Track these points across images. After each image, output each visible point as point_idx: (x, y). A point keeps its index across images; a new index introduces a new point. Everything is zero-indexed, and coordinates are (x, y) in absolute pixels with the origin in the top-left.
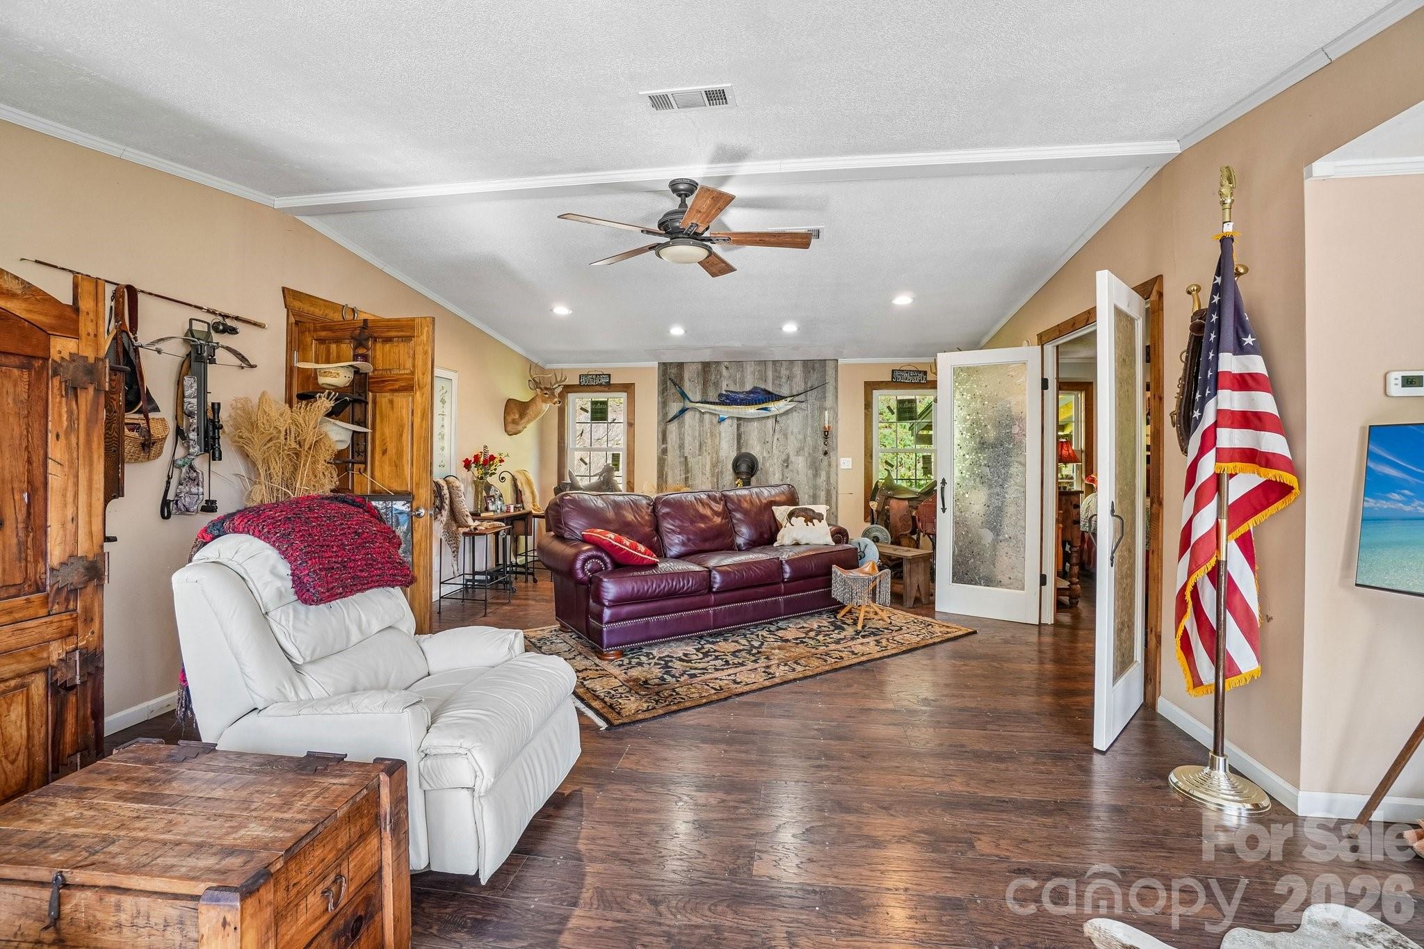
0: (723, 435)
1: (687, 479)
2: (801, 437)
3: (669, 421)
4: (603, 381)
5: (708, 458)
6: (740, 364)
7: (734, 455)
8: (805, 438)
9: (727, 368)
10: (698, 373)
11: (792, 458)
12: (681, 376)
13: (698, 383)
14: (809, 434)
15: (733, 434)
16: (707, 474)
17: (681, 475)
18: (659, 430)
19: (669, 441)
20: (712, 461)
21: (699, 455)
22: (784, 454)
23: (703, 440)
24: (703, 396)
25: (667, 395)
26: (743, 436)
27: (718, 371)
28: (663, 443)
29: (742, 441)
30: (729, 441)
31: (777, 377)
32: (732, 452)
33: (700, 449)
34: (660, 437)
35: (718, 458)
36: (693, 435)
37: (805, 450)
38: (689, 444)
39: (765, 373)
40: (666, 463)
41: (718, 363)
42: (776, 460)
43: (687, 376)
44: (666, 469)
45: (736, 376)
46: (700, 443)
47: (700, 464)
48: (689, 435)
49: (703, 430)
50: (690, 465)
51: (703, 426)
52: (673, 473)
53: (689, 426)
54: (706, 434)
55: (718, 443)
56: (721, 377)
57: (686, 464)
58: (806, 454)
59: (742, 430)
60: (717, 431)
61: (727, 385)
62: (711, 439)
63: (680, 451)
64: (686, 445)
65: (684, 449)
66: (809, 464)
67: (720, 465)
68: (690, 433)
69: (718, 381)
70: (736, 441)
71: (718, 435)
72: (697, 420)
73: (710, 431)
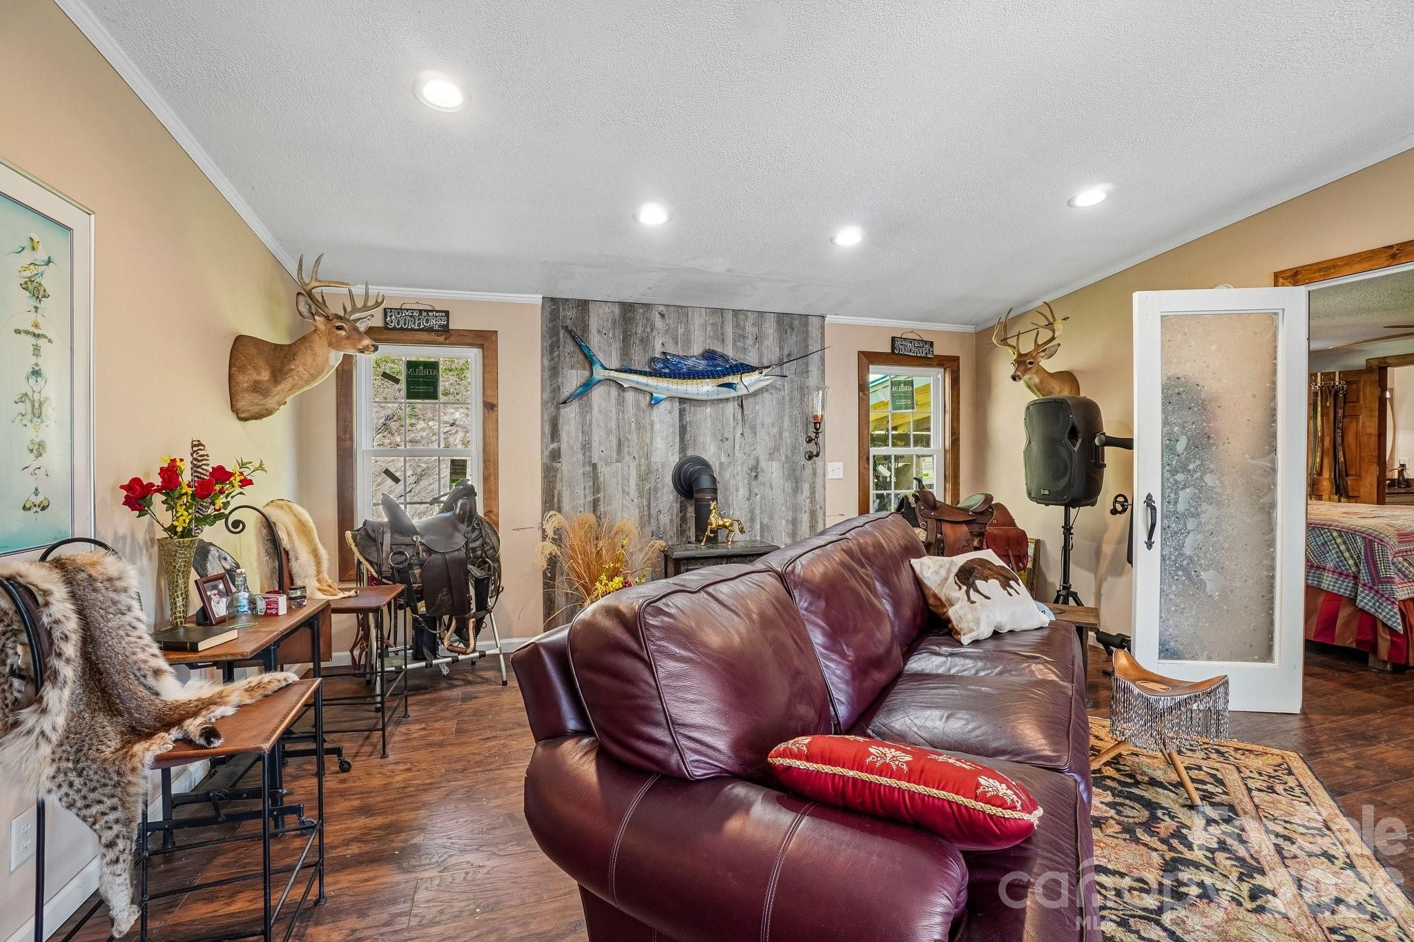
0: (657, 427)
1: (595, 503)
2: (775, 430)
3: (565, 402)
4: (435, 323)
5: (633, 465)
6: (683, 311)
7: (674, 459)
8: (780, 434)
9: (662, 316)
10: (614, 322)
11: (763, 464)
12: (584, 326)
13: (614, 337)
14: (786, 427)
15: (673, 425)
16: (631, 493)
17: (585, 496)
18: (546, 417)
19: (564, 436)
20: (639, 471)
21: (618, 461)
22: (752, 457)
23: (624, 436)
24: (623, 360)
25: (559, 356)
26: (689, 429)
27: (648, 320)
28: (553, 441)
29: (687, 437)
30: (667, 437)
31: (740, 336)
32: (672, 455)
33: (619, 451)
34: (547, 429)
35: (649, 466)
36: (607, 427)
37: (781, 451)
38: (600, 443)
39: (722, 327)
40: (559, 476)
41: (648, 307)
42: (739, 468)
43: (595, 324)
44: (558, 486)
45: (677, 330)
46: (620, 441)
47: (619, 477)
48: (598, 426)
49: (623, 418)
50: (602, 478)
51: (623, 412)
52: (572, 493)
53: (600, 411)
54: (630, 424)
55: (648, 441)
56: (652, 330)
57: (595, 477)
58: (783, 458)
59: (688, 420)
60: (648, 421)
61: (663, 344)
62: (638, 433)
63: (584, 454)
64: (593, 443)
65: (590, 450)
66: (786, 473)
67: (652, 477)
68: (602, 424)
69: (648, 337)
70: (678, 437)
71: (649, 427)
72: (613, 401)
73: (636, 420)
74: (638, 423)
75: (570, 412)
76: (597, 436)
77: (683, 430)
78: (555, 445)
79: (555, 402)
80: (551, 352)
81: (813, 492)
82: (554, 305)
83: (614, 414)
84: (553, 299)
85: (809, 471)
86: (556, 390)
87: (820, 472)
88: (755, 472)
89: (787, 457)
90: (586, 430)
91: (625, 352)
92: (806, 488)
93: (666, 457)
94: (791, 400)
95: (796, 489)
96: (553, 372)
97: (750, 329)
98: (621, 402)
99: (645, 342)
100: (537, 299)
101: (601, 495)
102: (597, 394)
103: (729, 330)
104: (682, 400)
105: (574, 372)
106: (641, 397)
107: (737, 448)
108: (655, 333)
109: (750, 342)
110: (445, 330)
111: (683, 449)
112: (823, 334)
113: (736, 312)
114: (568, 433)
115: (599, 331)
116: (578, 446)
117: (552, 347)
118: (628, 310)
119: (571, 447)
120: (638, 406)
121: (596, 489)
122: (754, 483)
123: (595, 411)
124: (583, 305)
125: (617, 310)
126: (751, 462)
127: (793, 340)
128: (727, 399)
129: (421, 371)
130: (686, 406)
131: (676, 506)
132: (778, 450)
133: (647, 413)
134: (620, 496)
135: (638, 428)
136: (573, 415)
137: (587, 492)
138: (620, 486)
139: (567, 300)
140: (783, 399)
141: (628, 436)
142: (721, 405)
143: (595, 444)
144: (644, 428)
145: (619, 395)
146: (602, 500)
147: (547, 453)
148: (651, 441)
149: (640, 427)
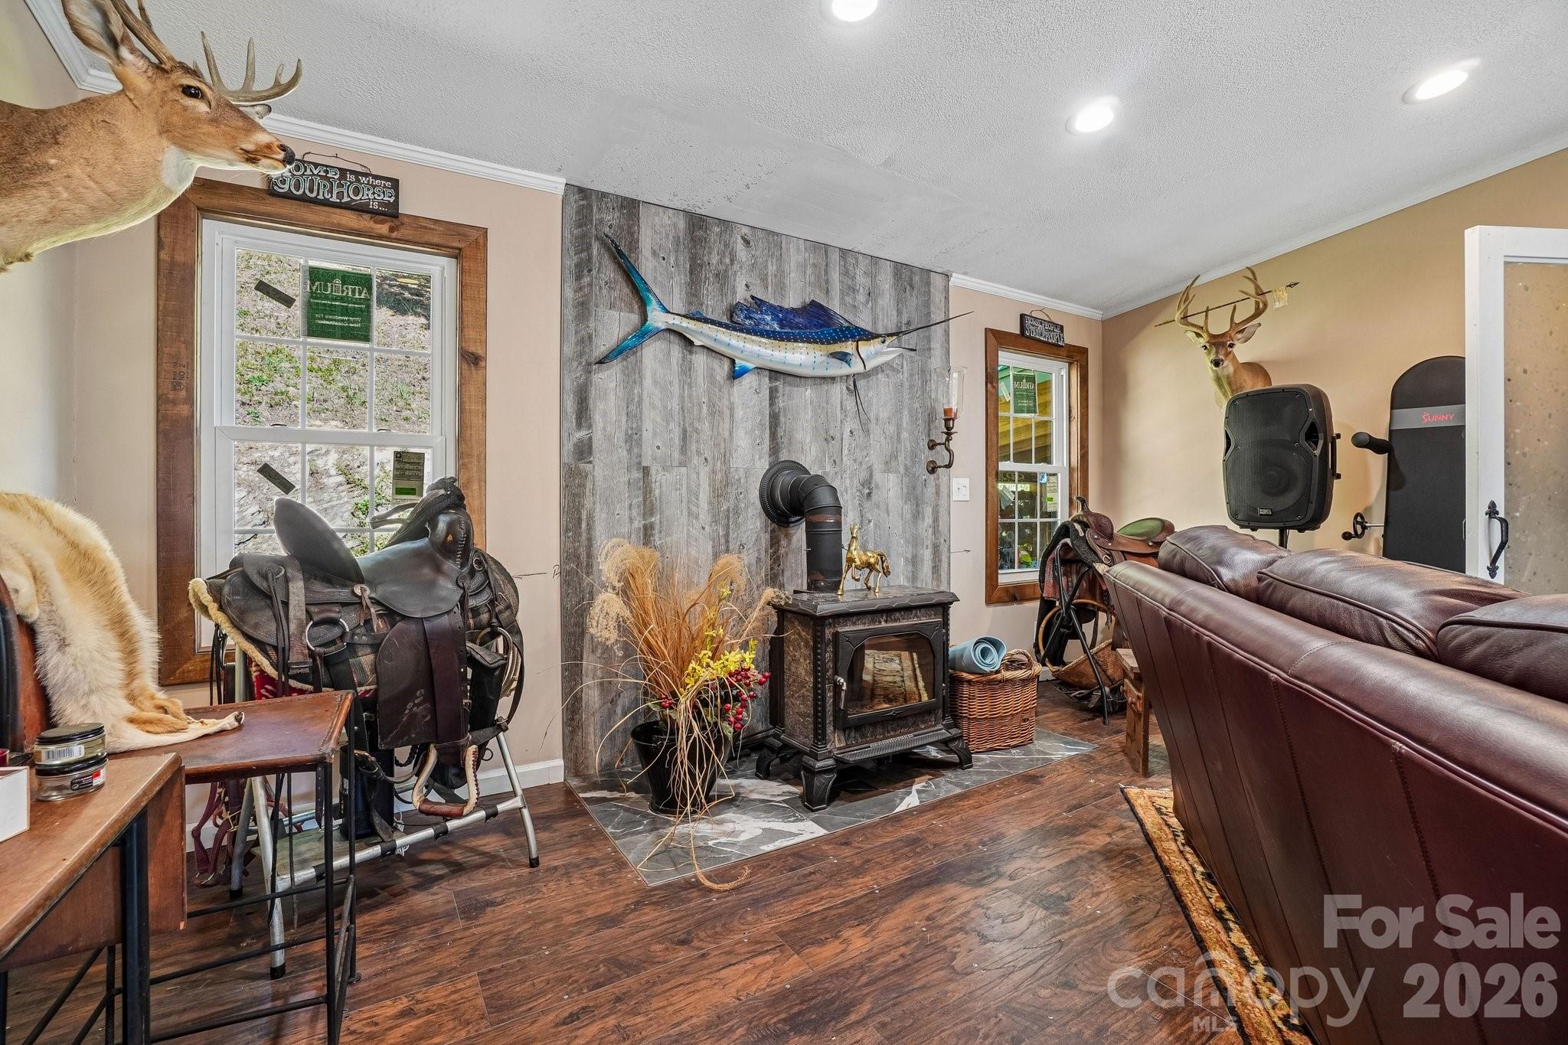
0: (739, 413)
2: (892, 429)
3: (601, 362)
5: (704, 471)
6: (774, 241)
7: (762, 466)
8: (898, 434)
9: (747, 242)
10: (677, 242)
11: (878, 477)
12: (630, 237)
13: (677, 264)
14: (905, 425)
15: (761, 412)
16: (701, 516)
17: (631, 520)
18: (568, 385)
19: (597, 418)
20: (712, 482)
21: (682, 464)
22: (864, 466)
23: (691, 424)
24: (691, 303)
25: (590, 285)
26: (782, 419)
27: (726, 245)
28: (579, 426)
29: (780, 432)
30: (753, 430)
31: (849, 287)
32: (760, 459)
33: (684, 450)
34: (570, 405)
35: (727, 473)
36: (665, 407)
37: (899, 458)
38: (655, 434)
39: (826, 272)
40: (589, 485)
41: (726, 224)
42: (848, 481)
43: (648, 240)
44: (588, 503)
45: (766, 267)
46: (685, 431)
47: (684, 490)
48: (653, 407)
49: (690, 396)
50: (657, 492)
51: (690, 387)
52: (611, 514)
53: (655, 382)
54: (700, 405)
55: (726, 434)
56: (732, 261)
57: (647, 490)
58: (902, 469)
59: (781, 405)
60: (726, 402)
61: (747, 286)
62: (712, 423)
63: (629, 451)
64: (645, 433)
65: (639, 445)
66: (905, 490)
67: (732, 491)
68: (657, 403)
69: (726, 271)
70: (768, 431)
71: (727, 412)
72: (675, 368)
73: (709, 399)
74: (712, 405)
75: (608, 380)
76: (651, 421)
77: (774, 420)
78: (582, 434)
79: (584, 360)
80: (579, 277)
81: (936, 520)
82: (582, 200)
83: (676, 389)
84: (581, 190)
85: (930, 490)
86: (586, 341)
87: (944, 490)
88: (868, 488)
89: (906, 469)
90: (633, 412)
91: (694, 291)
92: (928, 511)
93: (751, 462)
94: (911, 387)
95: (917, 515)
96: (582, 310)
97: (862, 280)
98: (687, 370)
99: (723, 278)
100: (557, 184)
101: (654, 519)
102: (651, 352)
103: (835, 276)
104: (775, 374)
105: (615, 313)
106: (716, 363)
107: (845, 452)
108: (736, 267)
109: (861, 297)
110: (390, 213)
111: (774, 450)
112: (947, 298)
113: (844, 253)
114: (605, 414)
115: (654, 253)
116: (619, 437)
117: (579, 270)
118: (697, 224)
119: (609, 438)
120: (711, 377)
121: (649, 508)
122: (867, 505)
123: (648, 382)
124: (630, 207)
125: (682, 224)
126: (863, 475)
127: (913, 301)
128: (833, 379)
130: (779, 384)
131: (765, 538)
132: (896, 458)
133: (725, 390)
134: (684, 520)
135: (712, 414)
136: (612, 386)
137: (634, 512)
138: (684, 505)
139: (604, 195)
140: (902, 385)
141: (696, 424)
142: (825, 387)
143: (647, 435)
144: (721, 413)
145: (684, 358)
146: (657, 527)
147: (569, 446)
148: (731, 434)
149: (714, 412)
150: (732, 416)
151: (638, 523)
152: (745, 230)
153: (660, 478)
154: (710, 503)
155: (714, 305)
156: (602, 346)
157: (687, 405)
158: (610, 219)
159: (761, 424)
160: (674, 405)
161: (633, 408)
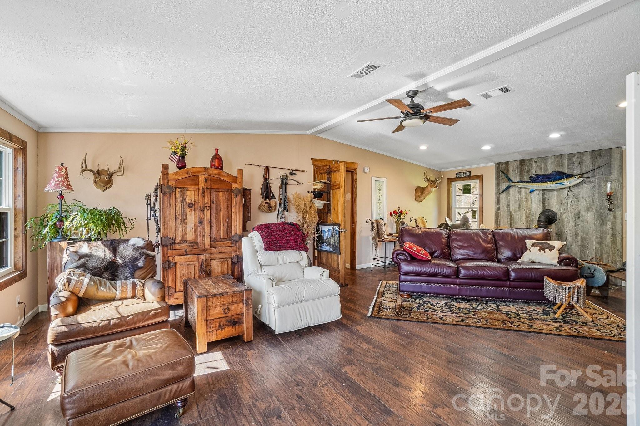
0: (533, 200)
1: (511, 224)
2: (590, 199)
3: (502, 193)
4: (467, 175)
5: (524, 212)
6: (544, 159)
8: (593, 200)
9: (535, 162)
10: (518, 167)
11: (583, 213)
12: (508, 169)
13: (518, 171)
14: (596, 198)
15: (540, 199)
16: (523, 221)
18: (496, 197)
19: (501, 203)
20: (526, 214)
21: (519, 211)
22: (576, 210)
23: (521, 203)
25: (500, 180)
26: (546, 200)
27: (530, 164)
28: (498, 205)
29: (546, 203)
30: (537, 203)
31: (571, 163)
32: (539, 209)
33: (519, 208)
34: (496, 201)
35: (530, 212)
36: (515, 200)
38: (513, 205)
39: (562, 161)
40: (500, 215)
41: (530, 160)
42: (570, 214)
43: (511, 168)
44: (499, 218)
45: (541, 166)
46: (519, 204)
47: (519, 216)
48: (512, 200)
49: (521, 197)
50: (513, 216)
51: (521, 195)
52: (504, 220)
53: (513, 195)
54: (523, 199)
55: (530, 204)
56: (531, 167)
57: (511, 216)
58: (594, 211)
59: (546, 196)
62: (526, 202)
63: (507, 209)
65: (509, 207)
66: (596, 217)
67: (531, 217)
68: (513, 199)
69: (530, 170)
70: (542, 203)
71: (530, 200)
72: (517, 192)
73: (525, 197)
75: (503, 196)
76: (512, 203)
77: (544, 200)
78: (498, 206)
79: (499, 193)
80: (498, 179)
81: (614, 226)
82: (498, 165)
83: (517, 196)
84: (498, 163)
85: (611, 217)
86: (499, 190)
88: (578, 216)
89: (597, 210)
91: (521, 175)
92: (609, 223)
93: (536, 209)
95: (603, 224)
96: (498, 184)
97: (576, 160)
98: (520, 192)
99: (529, 171)
100: (493, 164)
101: (513, 221)
102: (512, 190)
105: (504, 184)
107: (569, 206)
108: (532, 168)
109: (576, 165)
110: (470, 176)
111: (544, 206)
113: (568, 155)
114: (503, 202)
115: (512, 171)
116: (505, 206)
117: (498, 177)
118: (522, 162)
119: (503, 206)
120: (526, 193)
121: (511, 219)
122: (578, 221)
123: (511, 195)
124: (507, 163)
125: (519, 163)
126: (576, 212)
127: (601, 161)
129: (467, 187)
130: (545, 192)
132: (592, 207)
134: (519, 222)
137: (508, 220)
138: (519, 219)
139: (503, 162)
140: (595, 186)
143: (511, 205)
144: (528, 200)
145: (519, 190)
146: (513, 223)
147: (496, 208)
148: (531, 204)
149: (526, 200)
150: (531, 200)
151: (509, 222)
152: (535, 159)
153: (513, 213)
154: (525, 219)
155: (526, 178)
156: (502, 190)
157: (520, 199)
158: (503, 167)
159: (540, 201)
160: (517, 199)
161: (508, 200)
